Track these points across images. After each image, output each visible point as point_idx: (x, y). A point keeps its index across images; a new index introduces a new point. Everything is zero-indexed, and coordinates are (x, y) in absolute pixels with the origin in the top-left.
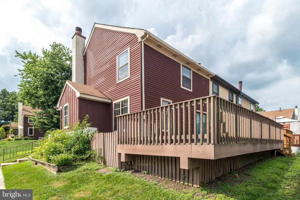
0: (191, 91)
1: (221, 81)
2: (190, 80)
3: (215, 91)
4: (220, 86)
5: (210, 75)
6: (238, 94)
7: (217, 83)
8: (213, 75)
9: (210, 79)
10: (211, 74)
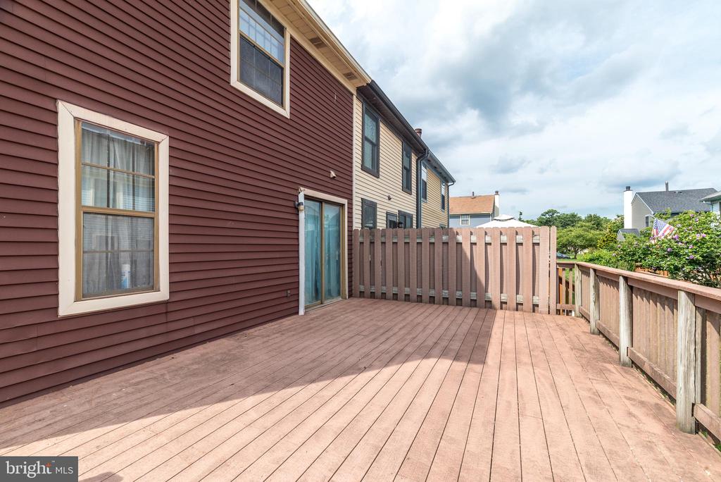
0: (286, 112)
1: (386, 108)
2: (282, 69)
3: (370, 134)
4: (381, 125)
5: (355, 77)
6: (420, 155)
7: (376, 115)
8: (364, 79)
9: (354, 93)
10: (359, 74)
